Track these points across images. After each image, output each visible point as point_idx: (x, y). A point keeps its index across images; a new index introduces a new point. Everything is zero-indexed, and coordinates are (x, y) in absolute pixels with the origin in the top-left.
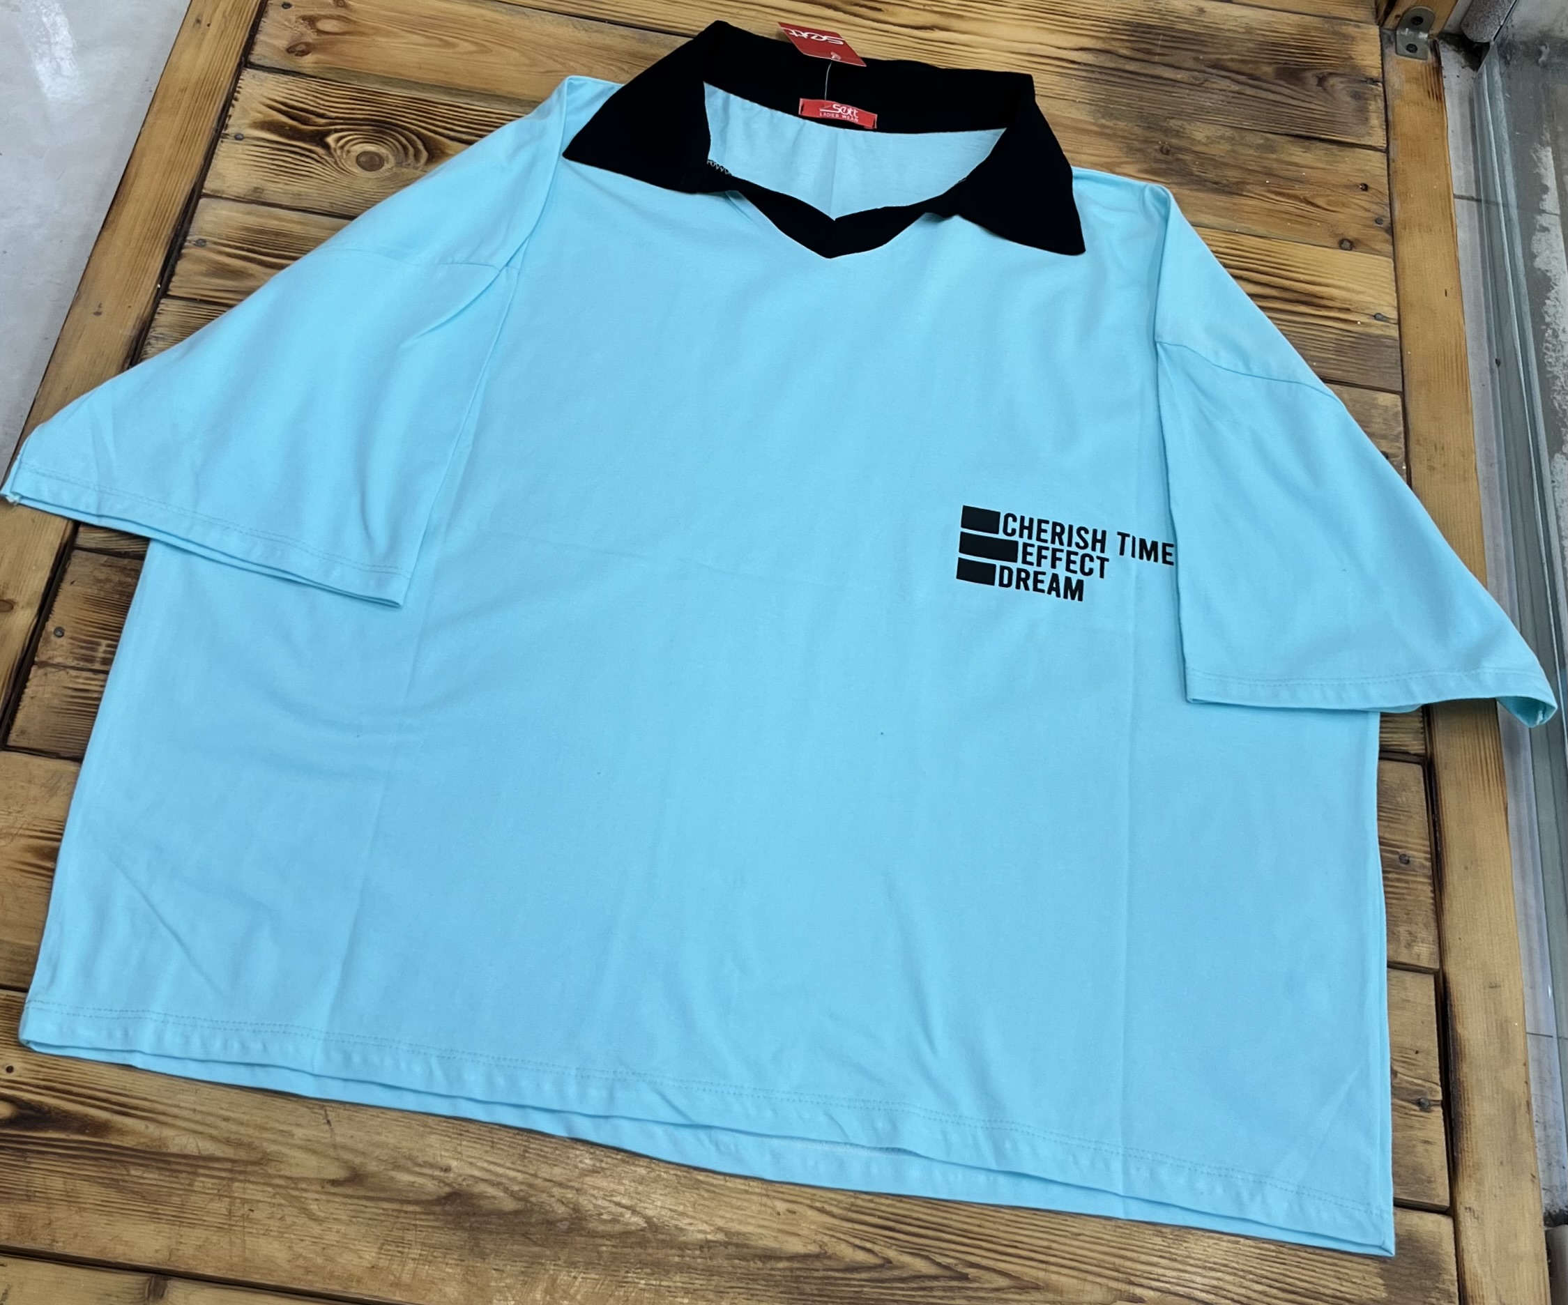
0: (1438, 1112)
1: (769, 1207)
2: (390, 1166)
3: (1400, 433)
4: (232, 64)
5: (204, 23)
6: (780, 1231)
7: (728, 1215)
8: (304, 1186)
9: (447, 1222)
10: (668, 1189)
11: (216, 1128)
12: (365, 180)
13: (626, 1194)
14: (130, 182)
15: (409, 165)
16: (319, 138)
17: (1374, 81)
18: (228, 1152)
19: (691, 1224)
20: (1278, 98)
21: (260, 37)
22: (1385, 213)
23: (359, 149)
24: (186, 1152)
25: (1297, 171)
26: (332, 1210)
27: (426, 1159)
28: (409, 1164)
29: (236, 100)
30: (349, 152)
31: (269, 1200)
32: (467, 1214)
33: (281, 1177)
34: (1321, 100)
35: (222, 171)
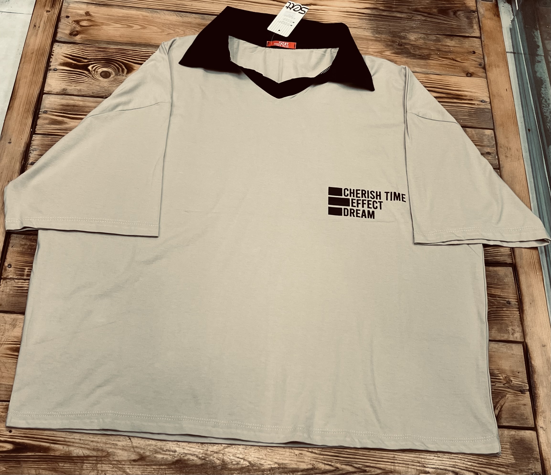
0: (528, 393)
1: (293, 453)
2: (154, 452)
3: (494, 144)
4: (49, 41)
5: (37, 27)
6: (297, 461)
7: (278, 458)
8: (123, 463)
9: (177, 471)
10: (256, 450)
11: (89, 445)
12: (105, 82)
13: (241, 453)
14: (16, 91)
15: (120, 75)
16: (85, 67)
17: (474, 12)
18: (95, 453)
19: (265, 462)
20: (439, 21)
21: (59, 30)
22: (482, 62)
23: (100, 70)
24: (79, 455)
25: (449, 48)
26: (134, 471)
27: (167, 448)
28: (161, 451)
29: (53, 55)
30: (97, 72)
31: (111, 470)
32: (184, 467)
33: (114, 461)
34: (455, 20)
35: (50, 84)
